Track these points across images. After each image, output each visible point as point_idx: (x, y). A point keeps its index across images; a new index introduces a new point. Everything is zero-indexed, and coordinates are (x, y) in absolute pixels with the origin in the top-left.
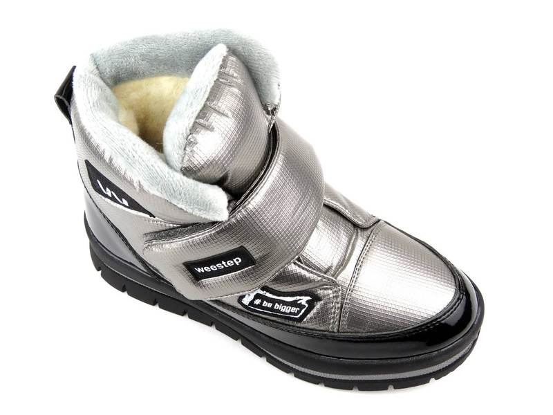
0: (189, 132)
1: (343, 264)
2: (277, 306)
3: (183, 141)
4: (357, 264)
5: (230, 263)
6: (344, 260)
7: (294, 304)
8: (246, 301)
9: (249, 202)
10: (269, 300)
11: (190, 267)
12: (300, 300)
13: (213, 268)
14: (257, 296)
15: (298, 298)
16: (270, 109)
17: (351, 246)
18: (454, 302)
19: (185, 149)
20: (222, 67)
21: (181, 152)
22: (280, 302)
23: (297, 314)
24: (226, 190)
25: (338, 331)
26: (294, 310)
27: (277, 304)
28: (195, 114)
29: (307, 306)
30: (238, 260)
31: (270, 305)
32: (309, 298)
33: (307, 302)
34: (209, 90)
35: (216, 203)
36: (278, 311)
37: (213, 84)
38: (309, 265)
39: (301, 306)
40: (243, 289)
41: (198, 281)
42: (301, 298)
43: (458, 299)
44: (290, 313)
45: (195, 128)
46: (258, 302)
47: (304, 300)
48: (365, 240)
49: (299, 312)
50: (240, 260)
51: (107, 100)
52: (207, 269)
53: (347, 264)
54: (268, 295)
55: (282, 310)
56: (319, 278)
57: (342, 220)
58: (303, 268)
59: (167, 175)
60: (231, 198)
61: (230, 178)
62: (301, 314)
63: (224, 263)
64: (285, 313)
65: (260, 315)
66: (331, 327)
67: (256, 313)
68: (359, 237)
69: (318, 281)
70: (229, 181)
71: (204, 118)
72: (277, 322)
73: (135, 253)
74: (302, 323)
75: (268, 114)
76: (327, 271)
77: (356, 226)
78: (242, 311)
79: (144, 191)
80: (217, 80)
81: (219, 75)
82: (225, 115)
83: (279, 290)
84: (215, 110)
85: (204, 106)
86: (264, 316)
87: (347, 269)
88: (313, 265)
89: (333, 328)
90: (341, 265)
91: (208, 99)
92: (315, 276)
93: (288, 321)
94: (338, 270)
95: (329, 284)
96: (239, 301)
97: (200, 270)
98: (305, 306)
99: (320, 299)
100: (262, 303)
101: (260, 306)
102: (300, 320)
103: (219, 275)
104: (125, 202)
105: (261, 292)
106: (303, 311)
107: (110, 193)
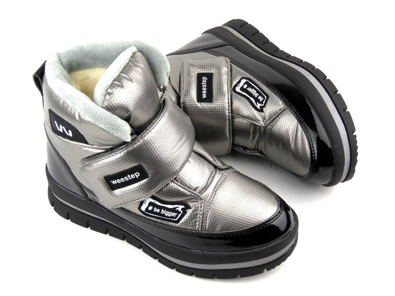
0: (108, 87)
1: (206, 188)
2: (163, 212)
3: (104, 92)
4: (215, 188)
5: (133, 176)
6: (206, 185)
7: (173, 210)
8: (143, 208)
9: (145, 136)
10: (158, 207)
11: (108, 179)
12: (177, 207)
13: (122, 180)
14: (151, 204)
15: (176, 206)
16: (162, 88)
17: (211, 178)
18: (276, 214)
19: (105, 96)
20: (131, 57)
21: (103, 98)
22: (165, 208)
23: (175, 218)
24: (131, 126)
25: (202, 230)
26: (174, 214)
27: (162, 210)
28: (113, 79)
29: (182, 212)
30: (137, 174)
31: (158, 211)
32: (183, 207)
33: (182, 209)
34: (122, 68)
35: (125, 131)
36: (163, 215)
37: (125, 64)
38: (183, 184)
39: (178, 212)
40: (141, 196)
41: (113, 190)
42: (178, 206)
43: (279, 212)
44: (171, 217)
45: (112, 86)
46: (150, 208)
47: (180, 208)
48: (221, 175)
49: (177, 216)
50: (139, 175)
51: (64, 76)
52: (118, 181)
53: (208, 187)
54: (157, 203)
55: (166, 215)
56: (190, 193)
57: (206, 162)
58: (179, 186)
59: (95, 108)
60: (134, 132)
61: (132, 118)
62: (178, 218)
63: (129, 176)
64: (168, 217)
65: (152, 218)
66: (197, 227)
67: (150, 218)
68: (217, 175)
69: (189, 196)
70: (132, 120)
71: (119, 82)
72: (163, 224)
73: (75, 179)
74: (179, 224)
75: (160, 91)
76: (195, 190)
77: (216, 167)
78: (141, 216)
79: (81, 120)
80: (128, 63)
81: (130, 60)
82: (133, 82)
83: (165, 200)
84: (126, 78)
85: (119, 75)
86: (154, 219)
87: (206, 192)
88: (186, 185)
89: (198, 228)
90: (205, 188)
91: (121, 72)
92: (187, 192)
93: (170, 223)
94: (202, 190)
95: (197, 198)
96: (139, 208)
97: (114, 182)
98: (181, 212)
99: (190, 208)
100: (153, 209)
101: (152, 211)
102: (177, 222)
103: (126, 186)
104: (70, 134)
105: (153, 201)
106: (179, 216)
107: (61, 129)
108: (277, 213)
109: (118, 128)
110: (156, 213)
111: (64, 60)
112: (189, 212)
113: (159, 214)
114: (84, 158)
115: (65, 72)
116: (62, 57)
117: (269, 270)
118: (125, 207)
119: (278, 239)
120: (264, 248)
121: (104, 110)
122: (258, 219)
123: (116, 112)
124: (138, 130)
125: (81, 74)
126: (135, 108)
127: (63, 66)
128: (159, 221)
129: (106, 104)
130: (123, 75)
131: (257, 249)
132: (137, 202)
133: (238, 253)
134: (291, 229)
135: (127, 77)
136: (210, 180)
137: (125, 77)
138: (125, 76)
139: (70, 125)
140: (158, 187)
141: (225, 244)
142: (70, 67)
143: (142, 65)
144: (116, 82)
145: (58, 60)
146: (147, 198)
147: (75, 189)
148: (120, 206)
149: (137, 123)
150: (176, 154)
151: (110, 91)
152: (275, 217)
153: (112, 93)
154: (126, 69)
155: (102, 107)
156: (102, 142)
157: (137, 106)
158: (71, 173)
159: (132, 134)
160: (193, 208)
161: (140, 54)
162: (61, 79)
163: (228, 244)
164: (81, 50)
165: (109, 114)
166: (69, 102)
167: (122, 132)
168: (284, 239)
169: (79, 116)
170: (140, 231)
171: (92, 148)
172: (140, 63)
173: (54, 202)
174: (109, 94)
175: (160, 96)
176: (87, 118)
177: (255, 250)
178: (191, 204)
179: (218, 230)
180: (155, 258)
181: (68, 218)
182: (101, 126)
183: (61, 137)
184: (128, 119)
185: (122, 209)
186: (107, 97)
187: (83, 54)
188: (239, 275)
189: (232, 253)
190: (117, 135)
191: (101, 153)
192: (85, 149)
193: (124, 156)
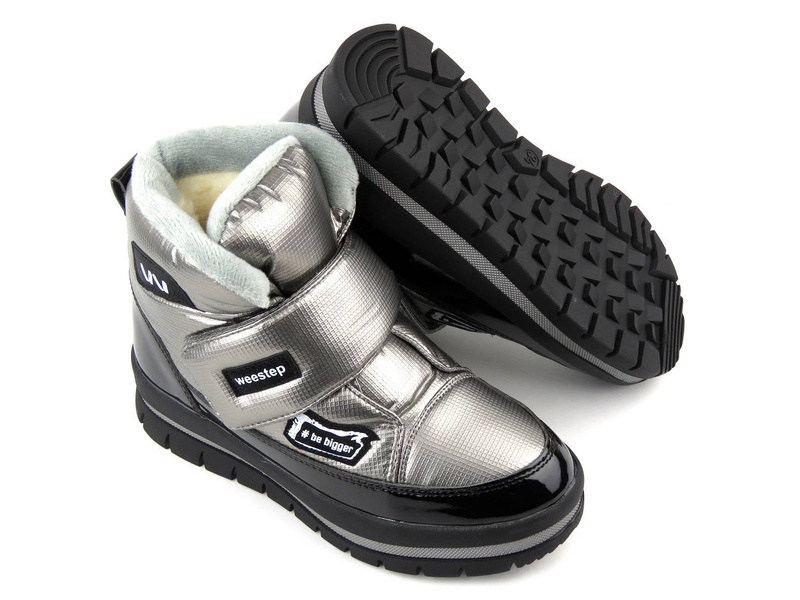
0: (232, 208)
1: (411, 404)
2: (328, 442)
3: (225, 216)
4: (428, 405)
5: (272, 372)
6: (412, 399)
7: (347, 441)
8: (293, 433)
9: (297, 299)
10: (319, 432)
11: (230, 375)
12: (354, 436)
13: (254, 378)
14: (306, 426)
15: (352, 433)
16: (340, 214)
17: (423, 386)
18: (537, 462)
19: (226, 223)
20: (284, 155)
21: (221, 226)
22: (331, 436)
23: (350, 455)
24: (272, 279)
25: (397, 482)
26: (347, 448)
27: (327, 439)
28: (245, 192)
29: (362, 445)
30: (281, 369)
31: (319, 439)
32: (365, 435)
33: (363, 440)
34: (264, 174)
35: (258, 288)
36: (328, 449)
37: (270, 168)
38: (369, 394)
39: (355, 445)
41: (237, 396)
42: (356, 433)
44: (343, 453)
45: (241, 205)
46: (305, 434)
47: (359, 437)
48: (442, 384)
49: (353, 452)
50: (284, 370)
52: (248, 380)
53: (416, 403)
54: (318, 425)
55: (334, 448)
56: (378, 411)
57: (417, 356)
58: (359, 396)
59: (205, 243)
60: (277, 291)
61: (275, 265)
62: (355, 455)
63: (265, 371)
64: (335, 452)
65: (308, 453)
66: (389, 474)
67: (303, 452)
68: (437, 379)
69: (376, 415)
70: (274, 269)
71: (254, 199)
72: (327, 465)
73: (177, 373)
74: (355, 467)
75: (338, 220)
76: (389, 405)
77: (434, 367)
78: (288, 448)
79: (181, 264)
80: (276, 166)
81: (280, 162)
82: (280, 201)
83: (332, 420)
84: (269, 194)
85: (256, 187)
86: (312, 455)
87: (414, 409)
88: (372, 396)
89: (391, 477)
90: (408, 403)
91: (261, 182)
92: (373, 408)
93: (339, 464)
94: (403, 408)
95: (389, 421)
96: (286, 433)
97: (240, 381)
98: (360, 445)
99: (377, 438)
100: (310, 436)
101: (308, 440)
102: (353, 463)
103: (261, 390)
104: (165, 288)
105: (310, 421)
106: (357, 452)
107: (150, 278)
108: (541, 459)
109: (243, 282)
110: (314, 444)
111: (168, 155)
112: (376, 445)
113: (321, 446)
114: (190, 333)
115: (168, 177)
116: (165, 149)
117: (520, 565)
118: (261, 429)
119: (538, 508)
120: (510, 523)
121: (223, 250)
122: (502, 467)
123: (244, 252)
124: (286, 289)
125: (199, 182)
126: (280, 248)
127: (165, 165)
128: (320, 458)
129: (227, 237)
130: (263, 187)
131: (496, 524)
132: (281, 421)
133: (462, 529)
134: (566, 492)
135: (271, 191)
136: (420, 391)
137: (266, 191)
138: (267, 189)
139: (163, 271)
140: (319, 395)
141: (437, 510)
142: (178, 167)
143: (303, 172)
144: (248, 200)
145: (157, 154)
146: (299, 414)
147: (176, 390)
148: (251, 427)
149: (284, 276)
150: (358, 334)
151: (235, 214)
152: (534, 467)
153: (237, 219)
154: (272, 177)
155: (219, 243)
156: (217, 305)
157: (284, 245)
158: (170, 362)
159: (272, 296)
160: (383, 440)
161: (301, 151)
162: (157, 189)
163: (443, 511)
164: (200, 136)
165: (230, 255)
166: (162, 231)
167: (251, 290)
168: (551, 509)
169: (178, 255)
170: (289, 477)
171: (203, 316)
172: (298, 167)
173: (144, 415)
174: (234, 220)
175: (336, 229)
176: (190, 261)
177: (493, 526)
178: (379, 433)
179: (426, 481)
180: (316, 530)
181: (166, 446)
182: (212, 276)
183: (151, 293)
184: (266, 268)
185: (254, 432)
186: (230, 224)
187: (203, 146)
188: (464, 573)
189: (452, 528)
190: (242, 295)
191: (219, 326)
192: (191, 317)
193: (257, 334)
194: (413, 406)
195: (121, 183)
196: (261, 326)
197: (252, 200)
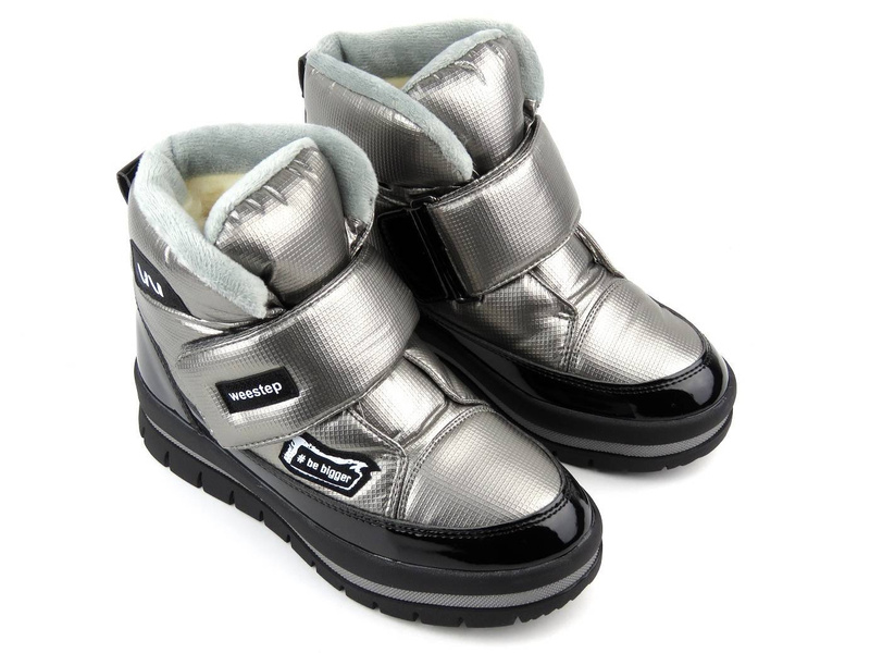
0: (233, 208)
1: (418, 434)
2: (325, 469)
4: (436, 438)
5: (268, 389)
6: (419, 431)
7: (345, 469)
8: (289, 457)
9: (299, 312)
10: (316, 458)
12: (353, 464)
13: (248, 394)
14: (302, 450)
15: (351, 461)
16: (356, 225)
17: (436, 416)
19: (224, 224)
20: (297, 157)
21: (219, 227)
22: (328, 463)
23: (348, 485)
24: (271, 288)
25: (396, 518)
26: (345, 478)
27: (324, 466)
28: (248, 193)
29: (361, 475)
30: (277, 387)
31: (315, 466)
32: (364, 465)
33: (362, 470)
34: (271, 175)
35: (256, 297)
36: (325, 476)
37: (279, 169)
38: (373, 420)
39: (354, 475)
41: (231, 412)
42: (355, 462)
44: (340, 483)
45: (243, 206)
46: (301, 459)
47: (358, 466)
48: (455, 416)
49: (350, 482)
50: (280, 388)
52: (242, 395)
53: (423, 434)
54: (315, 450)
55: (331, 477)
56: (380, 440)
57: (429, 384)
58: (361, 422)
59: (199, 243)
60: (277, 302)
61: (275, 273)
62: (353, 486)
63: (261, 388)
64: (332, 481)
65: (303, 480)
66: (387, 509)
67: (299, 478)
68: (449, 410)
69: (378, 444)
70: (274, 277)
71: (257, 200)
72: (323, 494)
74: (352, 499)
75: (354, 231)
76: (394, 434)
77: (447, 398)
78: (283, 473)
79: (173, 264)
80: (287, 168)
81: (292, 163)
82: (287, 204)
83: (330, 446)
84: (275, 196)
85: (262, 188)
86: (307, 482)
87: (420, 440)
88: (375, 424)
89: (389, 512)
90: (415, 434)
91: (267, 183)
92: (374, 436)
93: (335, 494)
94: (408, 438)
95: (392, 451)
96: (281, 457)
97: (234, 397)
98: (358, 475)
99: (378, 469)
100: (306, 461)
101: (303, 466)
102: (350, 494)
103: (256, 408)
104: (160, 292)
105: (307, 445)
106: (355, 482)
107: (147, 279)
108: (554, 505)
109: (237, 289)
110: (310, 470)
111: (179, 151)
112: (376, 476)
113: (317, 473)
114: (185, 342)
115: (177, 174)
116: (177, 144)
117: (524, 620)
118: (256, 450)
119: (547, 559)
120: (515, 572)
121: (217, 252)
122: (511, 511)
123: (241, 256)
124: (287, 300)
126: (282, 255)
127: (175, 162)
128: (316, 486)
129: (224, 238)
130: (269, 188)
131: (500, 572)
132: (276, 443)
133: (463, 574)
134: (580, 543)
135: (277, 193)
136: (429, 422)
137: (271, 193)
138: (273, 190)
139: (157, 272)
140: (317, 417)
141: (438, 553)
142: (190, 164)
143: (315, 177)
144: (250, 201)
145: (167, 149)
146: (295, 436)
147: (174, 404)
148: (245, 447)
149: (286, 286)
150: (363, 354)
151: (235, 215)
152: (546, 513)
153: (236, 220)
154: (281, 179)
155: (215, 244)
156: (215, 314)
157: (286, 252)
158: (168, 372)
159: (270, 305)
160: (384, 472)
161: (316, 153)
162: (161, 185)
163: (443, 553)
164: (214, 134)
165: (225, 258)
166: (157, 229)
167: (245, 297)
168: (561, 560)
169: (170, 254)
170: (284, 504)
171: (198, 323)
172: (310, 170)
173: (146, 430)
174: (233, 221)
175: (351, 241)
176: (182, 261)
177: (496, 574)
178: (380, 463)
179: (427, 519)
180: (312, 565)
181: (166, 464)
182: (203, 280)
184: (266, 276)
185: (249, 452)
186: (228, 225)
187: (216, 144)
188: (463, 624)
189: (451, 573)
190: (235, 302)
191: (216, 336)
192: (187, 324)
193: (253, 347)
194: (420, 437)
195: (127, 177)
196: (257, 338)
197: (256, 202)
